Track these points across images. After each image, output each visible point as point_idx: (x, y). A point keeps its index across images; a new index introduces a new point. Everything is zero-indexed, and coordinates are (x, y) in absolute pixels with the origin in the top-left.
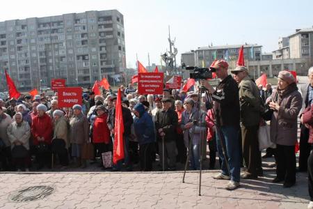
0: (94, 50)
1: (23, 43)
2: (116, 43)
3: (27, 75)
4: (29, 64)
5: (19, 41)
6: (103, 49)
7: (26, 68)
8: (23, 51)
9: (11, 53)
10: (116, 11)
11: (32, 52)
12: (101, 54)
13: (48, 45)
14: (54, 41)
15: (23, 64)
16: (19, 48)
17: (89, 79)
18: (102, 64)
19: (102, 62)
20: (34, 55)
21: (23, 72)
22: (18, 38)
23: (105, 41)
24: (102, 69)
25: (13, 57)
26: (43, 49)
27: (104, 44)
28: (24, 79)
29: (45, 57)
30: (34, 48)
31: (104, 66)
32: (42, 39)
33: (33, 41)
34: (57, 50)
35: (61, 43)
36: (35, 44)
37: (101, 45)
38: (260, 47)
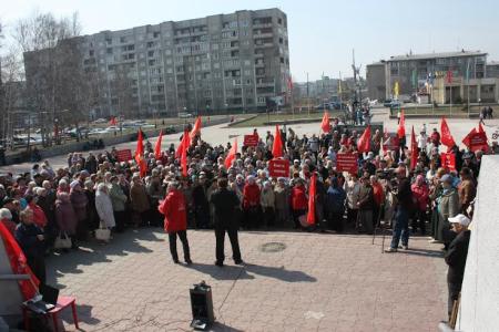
0: (247, 63)
1: (156, 55)
2: (277, 53)
3: (161, 97)
4: (164, 82)
5: (151, 54)
6: (260, 62)
7: (160, 88)
8: (156, 65)
9: (141, 69)
10: (277, 10)
11: (167, 67)
12: (257, 69)
13: (187, 57)
14: (195, 52)
15: (156, 82)
16: (151, 62)
17: (241, 103)
18: (258, 82)
19: (258, 79)
20: (170, 71)
21: (155, 93)
22: (150, 49)
23: (263, 50)
24: (258, 88)
25: (143, 74)
26: (181, 62)
27: (261, 55)
28: (158, 102)
29: (183, 73)
30: (169, 62)
31: (261, 84)
32: (179, 50)
33: (168, 53)
34: (199, 63)
35: (205, 54)
36: (171, 56)
37: (257, 56)
38: (485, 55)
